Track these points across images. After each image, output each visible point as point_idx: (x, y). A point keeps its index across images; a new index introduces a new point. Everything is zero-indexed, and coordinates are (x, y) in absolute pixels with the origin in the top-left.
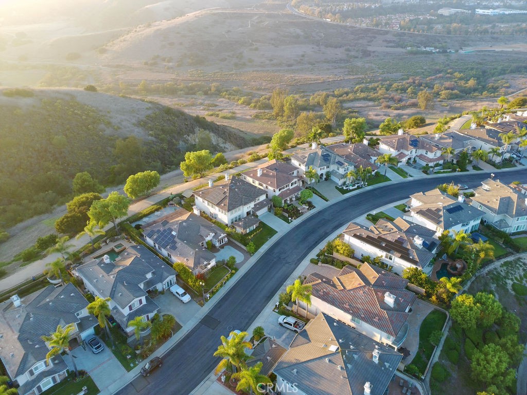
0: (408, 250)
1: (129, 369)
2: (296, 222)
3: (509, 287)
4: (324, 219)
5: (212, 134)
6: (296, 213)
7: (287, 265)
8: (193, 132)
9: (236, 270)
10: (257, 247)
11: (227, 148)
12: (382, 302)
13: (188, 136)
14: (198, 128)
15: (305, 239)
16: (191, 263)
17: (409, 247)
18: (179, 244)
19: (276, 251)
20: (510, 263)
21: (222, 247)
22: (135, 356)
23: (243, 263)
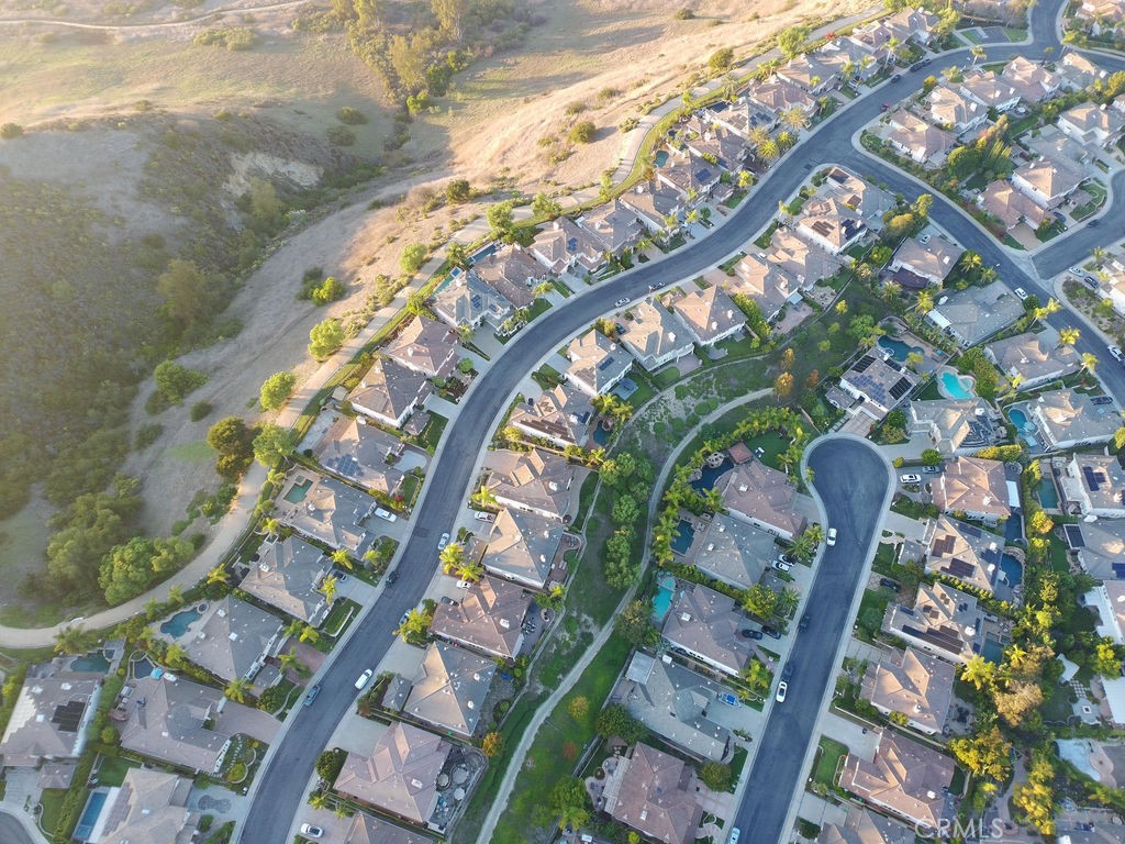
0: (566, 429)
1: (375, 585)
2: (464, 400)
3: (651, 429)
4: (490, 389)
5: (260, 156)
6: (460, 389)
7: (468, 458)
8: (231, 170)
9: (424, 476)
10: (435, 444)
11: (293, 173)
12: (548, 489)
13: (227, 182)
14: (233, 156)
15: (477, 421)
16: (385, 487)
17: (567, 426)
18: (365, 470)
19: (453, 444)
20: (653, 404)
21: (401, 454)
22: (375, 576)
23: (427, 467)
